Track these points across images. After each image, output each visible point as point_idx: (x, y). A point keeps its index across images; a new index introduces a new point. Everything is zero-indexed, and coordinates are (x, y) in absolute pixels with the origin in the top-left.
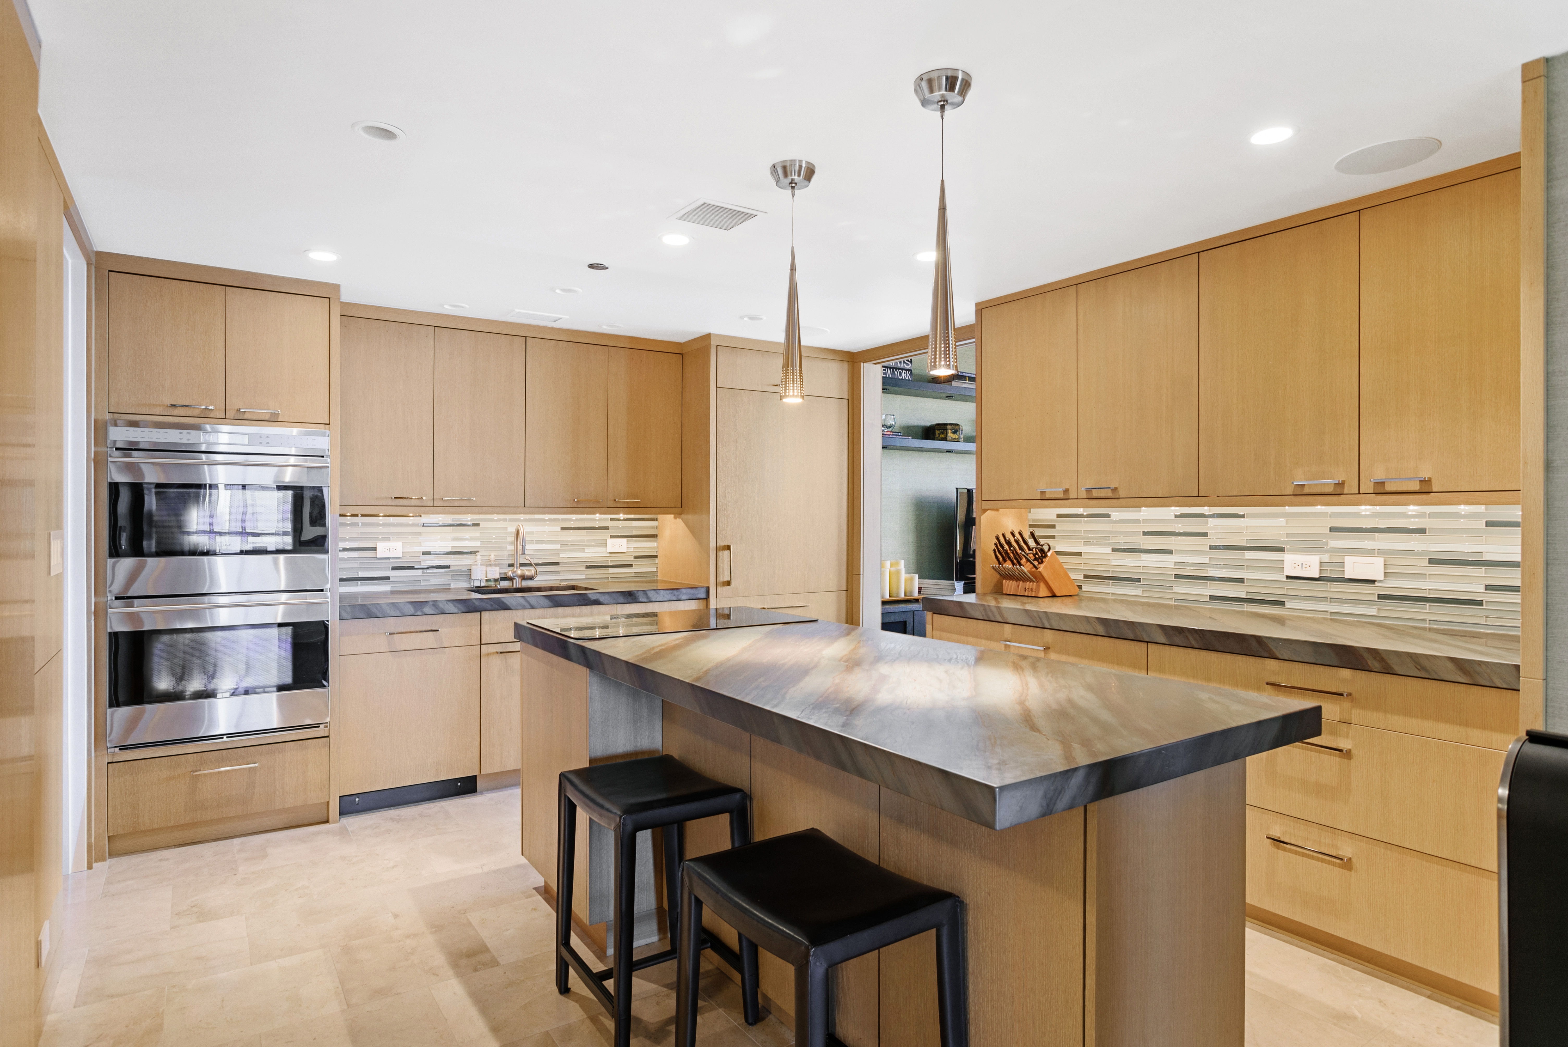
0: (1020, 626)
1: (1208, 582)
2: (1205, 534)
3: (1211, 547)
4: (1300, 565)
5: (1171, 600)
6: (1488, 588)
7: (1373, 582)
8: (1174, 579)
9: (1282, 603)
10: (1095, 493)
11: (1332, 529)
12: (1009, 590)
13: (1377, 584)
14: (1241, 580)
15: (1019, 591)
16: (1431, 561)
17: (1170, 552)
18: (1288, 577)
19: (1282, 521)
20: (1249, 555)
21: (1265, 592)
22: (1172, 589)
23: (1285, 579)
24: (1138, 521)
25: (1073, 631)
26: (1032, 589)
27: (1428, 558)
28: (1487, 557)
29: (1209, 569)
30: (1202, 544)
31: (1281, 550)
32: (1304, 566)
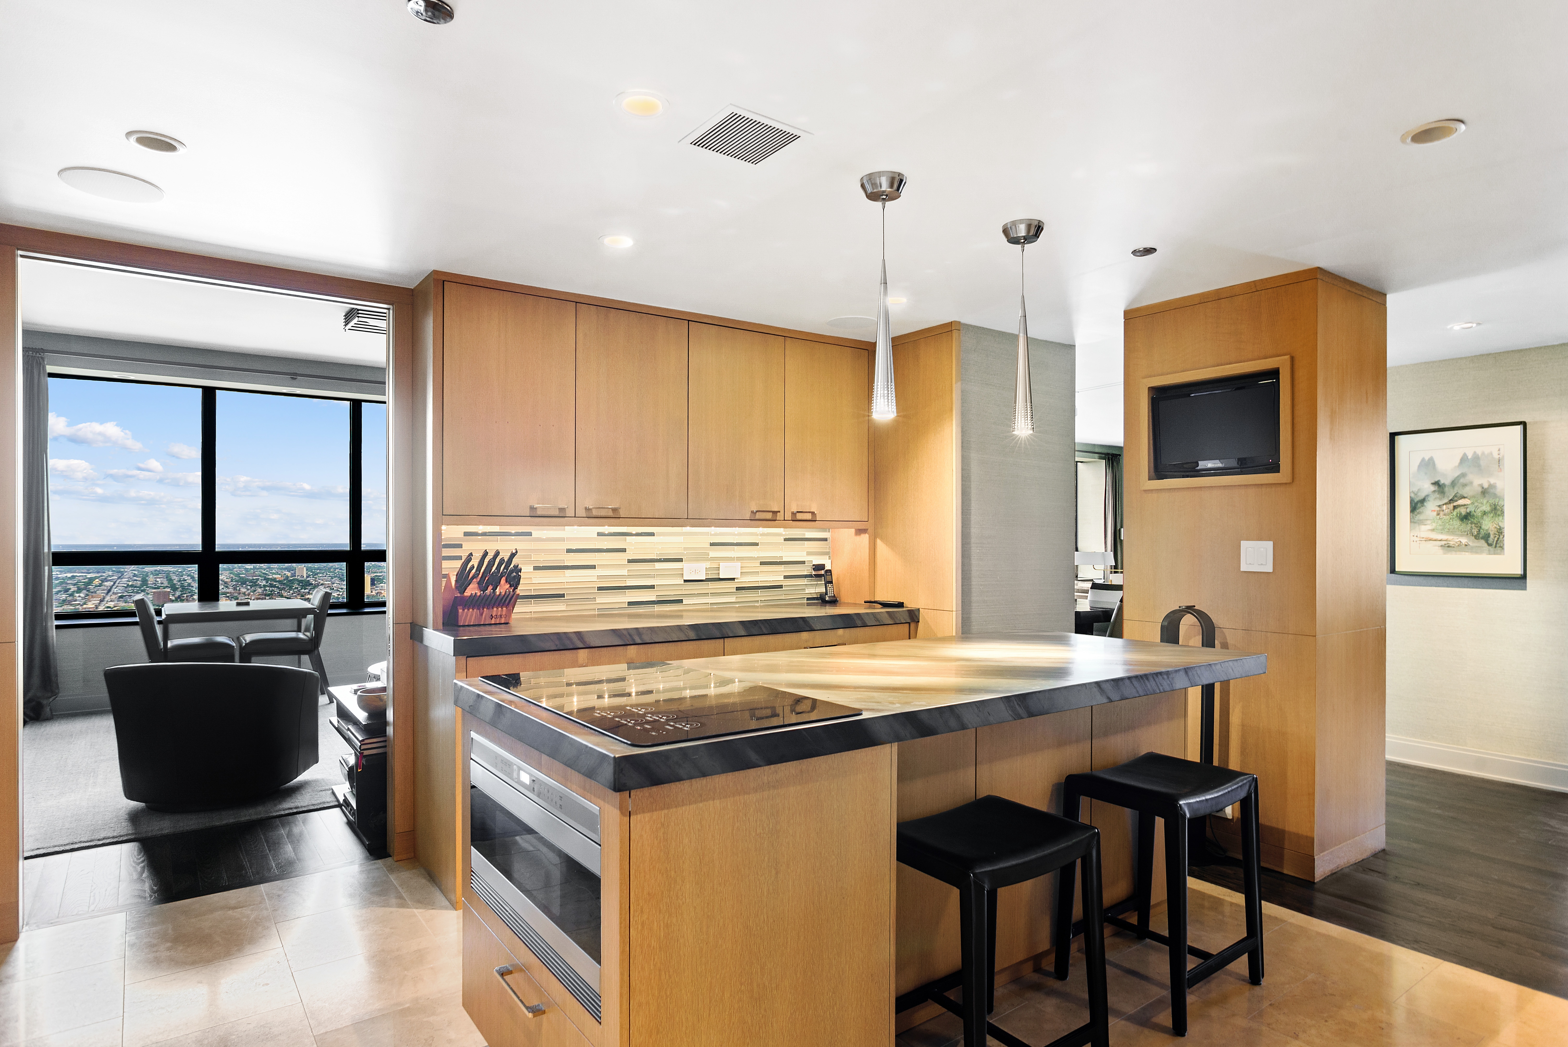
0: (609, 648)
1: (627, 591)
2: (624, 550)
3: (630, 561)
4: (694, 571)
5: (594, 610)
6: (785, 577)
7: (734, 579)
8: (596, 591)
9: (681, 601)
10: (595, 513)
11: (712, 544)
12: (468, 620)
13: (736, 581)
14: (653, 587)
15: (483, 619)
16: (762, 563)
17: (593, 567)
18: (685, 581)
19: (681, 539)
20: (658, 565)
21: (671, 594)
22: (595, 601)
23: (683, 583)
24: (563, 540)
25: (666, 641)
26: (501, 616)
27: (759, 561)
28: (784, 560)
29: (627, 580)
30: (623, 557)
31: (681, 560)
32: (697, 571)
